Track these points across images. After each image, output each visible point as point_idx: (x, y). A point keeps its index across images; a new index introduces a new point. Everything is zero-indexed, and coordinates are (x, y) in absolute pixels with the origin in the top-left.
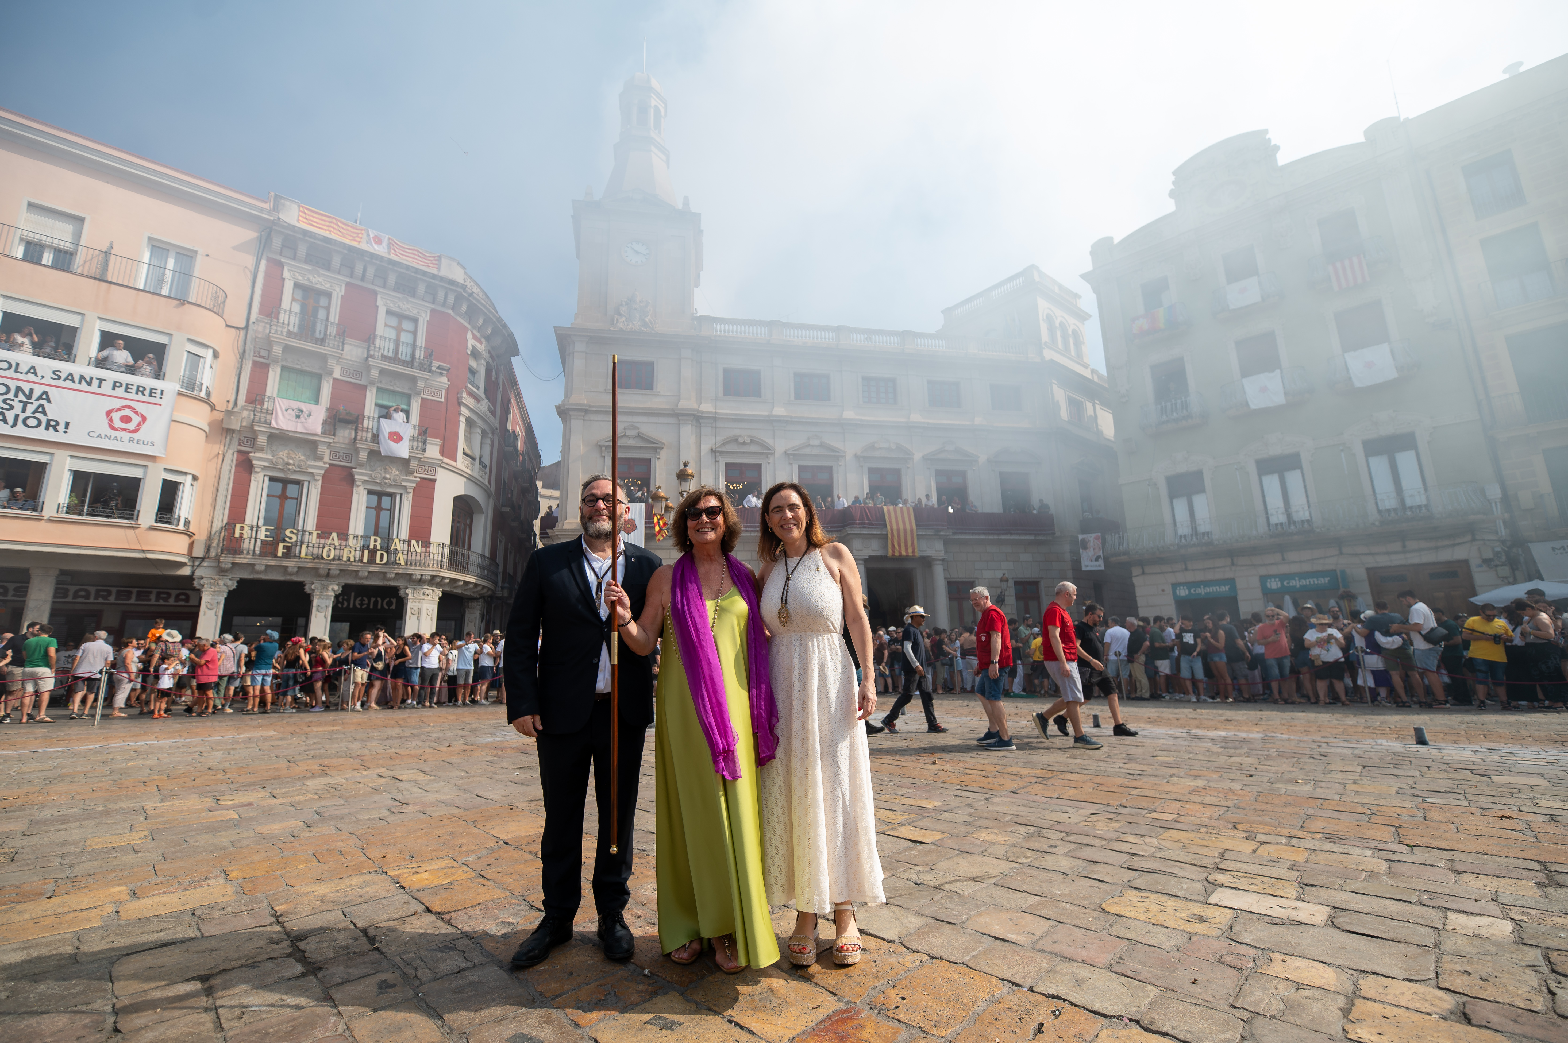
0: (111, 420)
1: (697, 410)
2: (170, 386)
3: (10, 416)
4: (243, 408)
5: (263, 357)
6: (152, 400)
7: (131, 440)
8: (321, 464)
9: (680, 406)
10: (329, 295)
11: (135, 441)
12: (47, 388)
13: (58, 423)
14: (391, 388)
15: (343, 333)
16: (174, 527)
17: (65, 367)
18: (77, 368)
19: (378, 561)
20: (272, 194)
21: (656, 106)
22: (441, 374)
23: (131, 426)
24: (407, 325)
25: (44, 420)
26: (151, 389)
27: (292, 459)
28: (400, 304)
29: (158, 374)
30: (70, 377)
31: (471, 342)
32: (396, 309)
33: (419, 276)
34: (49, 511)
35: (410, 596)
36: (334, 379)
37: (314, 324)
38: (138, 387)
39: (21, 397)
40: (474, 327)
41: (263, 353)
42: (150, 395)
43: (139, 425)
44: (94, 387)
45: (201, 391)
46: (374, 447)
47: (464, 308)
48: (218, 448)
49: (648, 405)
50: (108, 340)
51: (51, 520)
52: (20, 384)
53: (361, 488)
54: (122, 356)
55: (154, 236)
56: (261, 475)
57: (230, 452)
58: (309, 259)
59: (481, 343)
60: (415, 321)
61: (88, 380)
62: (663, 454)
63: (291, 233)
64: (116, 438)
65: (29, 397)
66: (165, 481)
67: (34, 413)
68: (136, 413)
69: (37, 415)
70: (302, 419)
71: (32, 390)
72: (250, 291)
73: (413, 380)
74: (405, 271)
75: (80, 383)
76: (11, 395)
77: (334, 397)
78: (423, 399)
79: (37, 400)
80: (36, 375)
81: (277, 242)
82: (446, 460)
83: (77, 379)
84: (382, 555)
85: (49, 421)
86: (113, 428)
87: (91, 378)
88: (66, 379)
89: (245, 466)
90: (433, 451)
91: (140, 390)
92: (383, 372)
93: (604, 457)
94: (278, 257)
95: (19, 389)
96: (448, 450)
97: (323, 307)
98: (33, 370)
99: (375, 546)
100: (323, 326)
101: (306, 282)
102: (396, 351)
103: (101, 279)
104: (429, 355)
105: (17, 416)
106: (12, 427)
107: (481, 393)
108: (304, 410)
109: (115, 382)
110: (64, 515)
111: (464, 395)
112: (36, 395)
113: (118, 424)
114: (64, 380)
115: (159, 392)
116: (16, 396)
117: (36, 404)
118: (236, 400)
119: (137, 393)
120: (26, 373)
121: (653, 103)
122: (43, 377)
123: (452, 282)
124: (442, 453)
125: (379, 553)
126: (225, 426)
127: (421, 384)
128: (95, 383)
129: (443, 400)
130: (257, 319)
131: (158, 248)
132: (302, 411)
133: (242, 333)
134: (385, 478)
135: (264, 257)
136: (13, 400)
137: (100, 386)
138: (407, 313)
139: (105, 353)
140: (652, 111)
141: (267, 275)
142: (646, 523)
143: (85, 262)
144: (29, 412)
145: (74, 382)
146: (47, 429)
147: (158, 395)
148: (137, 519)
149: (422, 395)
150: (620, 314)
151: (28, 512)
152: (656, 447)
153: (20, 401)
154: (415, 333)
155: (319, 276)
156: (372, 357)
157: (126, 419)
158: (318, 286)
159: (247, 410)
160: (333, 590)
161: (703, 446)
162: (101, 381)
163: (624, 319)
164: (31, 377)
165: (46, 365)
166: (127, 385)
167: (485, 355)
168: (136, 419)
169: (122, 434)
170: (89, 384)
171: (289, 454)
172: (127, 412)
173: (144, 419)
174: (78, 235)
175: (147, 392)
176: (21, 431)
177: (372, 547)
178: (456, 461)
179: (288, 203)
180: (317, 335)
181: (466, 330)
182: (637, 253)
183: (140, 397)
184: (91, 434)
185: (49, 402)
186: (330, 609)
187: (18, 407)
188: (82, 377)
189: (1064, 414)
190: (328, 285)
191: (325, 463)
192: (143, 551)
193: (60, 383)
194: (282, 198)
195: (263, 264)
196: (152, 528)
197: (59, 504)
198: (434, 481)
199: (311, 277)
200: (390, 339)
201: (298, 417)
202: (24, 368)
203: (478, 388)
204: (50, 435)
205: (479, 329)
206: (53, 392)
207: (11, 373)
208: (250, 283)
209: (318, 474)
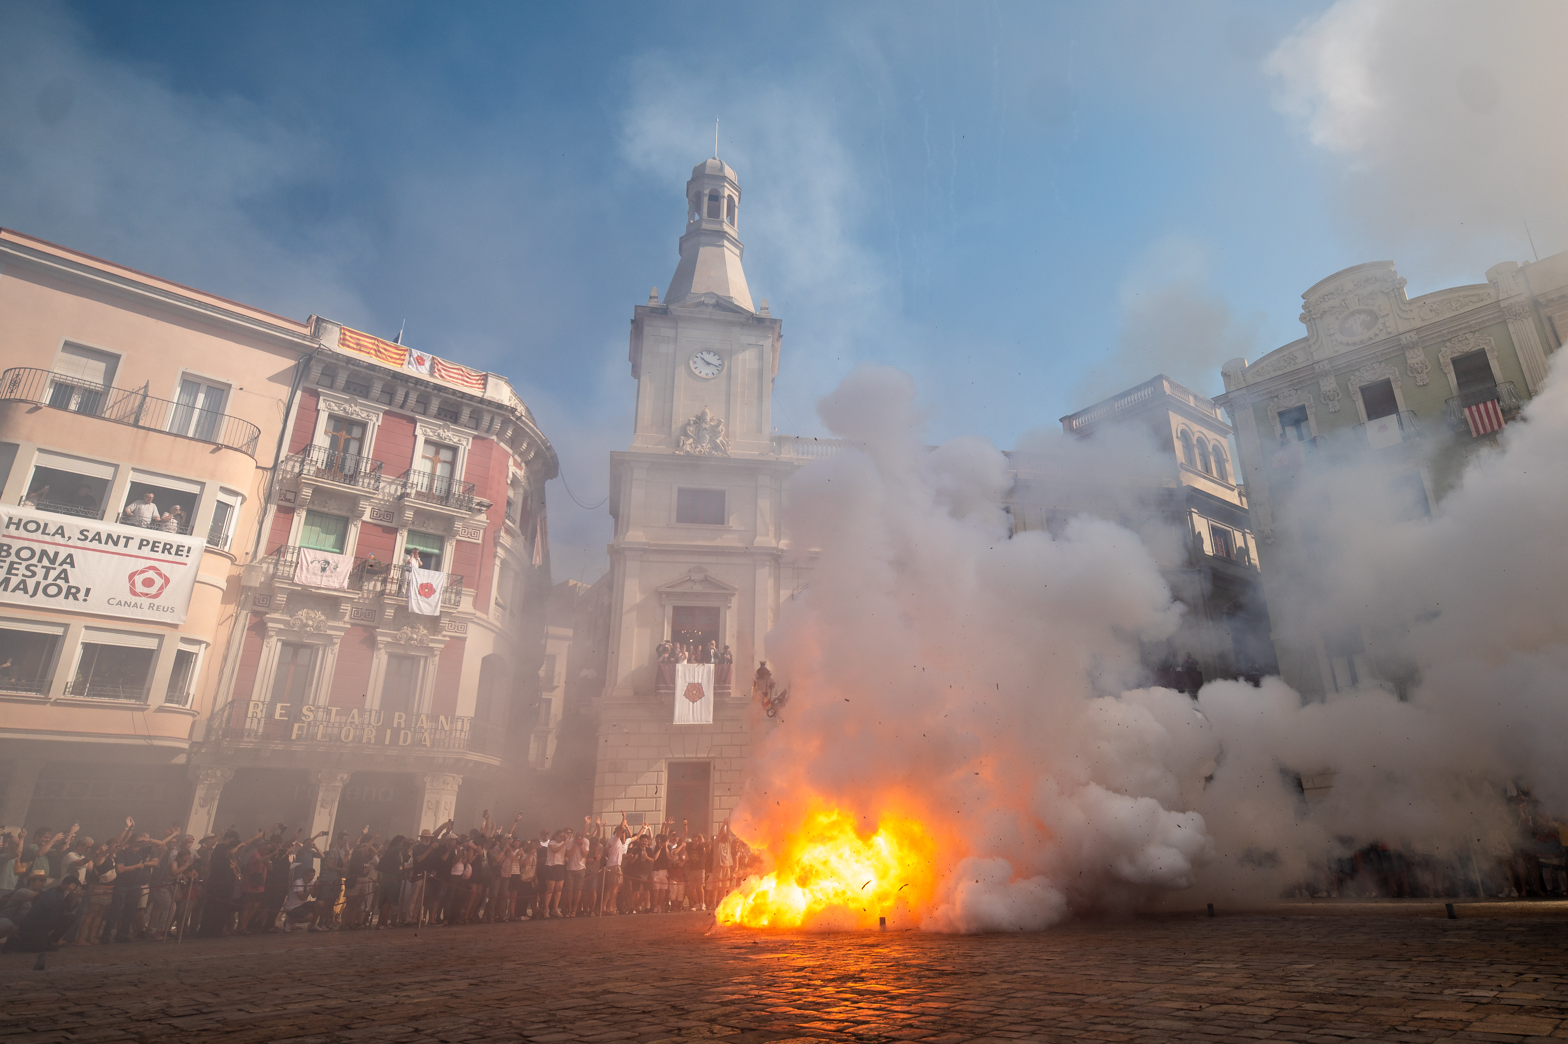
0: (133, 584)
1: (776, 548)
2: (197, 541)
3: (31, 583)
4: (263, 560)
5: (289, 501)
6: (178, 559)
7: (151, 606)
8: (340, 624)
9: (755, 544)
10: (363, 425)
11: (155, 608)
12: (72, 551)
13: (78, 590)
14: (423, 529)
15: (377, 468)
16: (181, 707)
17: (93, 525)
18: (107, 526)
19: (401, 743)
20: (314, 317)
21: (729, 196)
22: (480, 511)
23: (153, 590)
24: (445, 455)
25: (65, 587)
26: (179, 546)
27: (312, 619)
28: (441, 431)
29: (186, 528)
30: (97, 537)
31: (512, 469)
32: (435, 438)
33: (465, 401)
34: (57, 691)
35: (428, 786)
36: (363, 522)
37: (344, 460)
38: (165, 544)
39: (46, 562)
40: (515, 453)
41: (290, 496)
42: (177, 554)
43: (162, 588)
44: (120, 548)
45: (225, 544)
46: (401, 600)
47: (509, 433)
48: (231, 609)
49: (718, 542)
50: (138, 492)
51: (56, 703)
52: (46, 547)
53: (383, 651)
54: (149, 510)
55: (188, 371)
56: (275, 639)
57: (244, 613)
58: (348, 388)
59: (521, 469)
60: (454, 450)
61: (115, 539)
62: (734, 602)
63: (334, 361)
64: (135, 605)
65: (53, 561)
66: (180, 652)
67: (55, 580)
68: (160, 574)
69: (59, 582)
70: (328, 572)
71: (56, 554)
72: (281, 426)
73: (449, 520)
74: (450, 396)
75: (106, 543)
76: (34, 561)
77: (361, 543)
78: (458, 541)
79: (61, 565)
80: (63, 536)
81: (316, 371)
82: (479, 614)
83: (104, 539)
84: (406, 735)
85: (70, 588)
86: (134, 593)
87: (119, 537)
88: (93, 539)
89: (259, 629)
90: (466, 604)
91: (167, 548)
92: (418, 512)
93: (664, 606)
94: (314, 387)
95: (44, 553)
96: (480, 603)
97: (355, 439)
98: (60, 531)
99: (399, 723)
100: (354, 462)
101: (341, 413)
102: (430, 487)
103: (136, 425)
104: (470, 489)
105: (38, 584)
106: (31, 596)
107: (515, 527)
108: (331, 562)
109: (142, 540)
110: (69, 696)
111: (502, 534)
112: (60, 559)
113: (140, 588)
114: (91, 541)
115: (186, 549)
116: (40, 561)
117: (59, 569)
118: (256, 552)
119: (163, 552)
120: (54, 535)
121: (727, 193)
122: (70, 538)
123: (500, 406)
124: (475, 605)
125: (402, 732)
126: (243, 583)
127: (458, 525)
128: (122, 541)
129: (480, 541)
130: (286, 457)
131: (190, 384)
132: (328, 563)
133: (269, 474)
134: (411, 639)
135: (301, 387)
136: (36, 566)
137: (126, 546)
138: (447, 441)
139: (132, 507)
140: (726, 201)
141: (301, 407)
142: (715, 689)
143: (115, 403)
144: (50, 580)
145: (100, 542)
146: (66, 597)
147: (185, 553)
148: (147, 698)
149: (458, 537)
150: (687, 436)
151: (33, 694)
152: (727, 594)
153: (43, 567)
154: (453, 464)
155: (356, 406)
156: (408, 495)
157: (149, 583)
158: (354, 416)
159: (267, 562)
160: (342, 779)
161: (782, 592)
162: (128, 539)
163: (691, 440)
164: (58, 539)
165: (74, 523)
166: (154, 542)
167: (524, 481)
168: (159, 581)
169: (143, 599)
170: (116, 543)
171: (308, 613)
172: (151, 574)
173: (167, 581)
174: (110, 375)
175: (173, 551)
176: (40, 600)
177: (395, 725)
178: (487, 614)
179: (329, 326)
180: (346, 471)
181: (507, 455)
182: (708, 364)
183: (166, 556)
184: (111, 601)
185: (73, 566)
186: (336, 804)
187: (40, 572)
188: (109, 536)
189: (1208, 548)
190: (364, 415)
191: (345, 623)
192: (150, 737)
193: (87, 544)
194: (324, 321)
195: (299, 393)
196: (161, 709)
197: (67, 683)
198: (464, 639)
199: (348, 407)
200: (424, 474)
201: (324, 570)
202: (52, 529)
203: (514, 522)
204: (70, 605)
205: (521, 455)
206: (78, 555)
207: (38, 535)
208: (282, 417)
209: (337, 637)
